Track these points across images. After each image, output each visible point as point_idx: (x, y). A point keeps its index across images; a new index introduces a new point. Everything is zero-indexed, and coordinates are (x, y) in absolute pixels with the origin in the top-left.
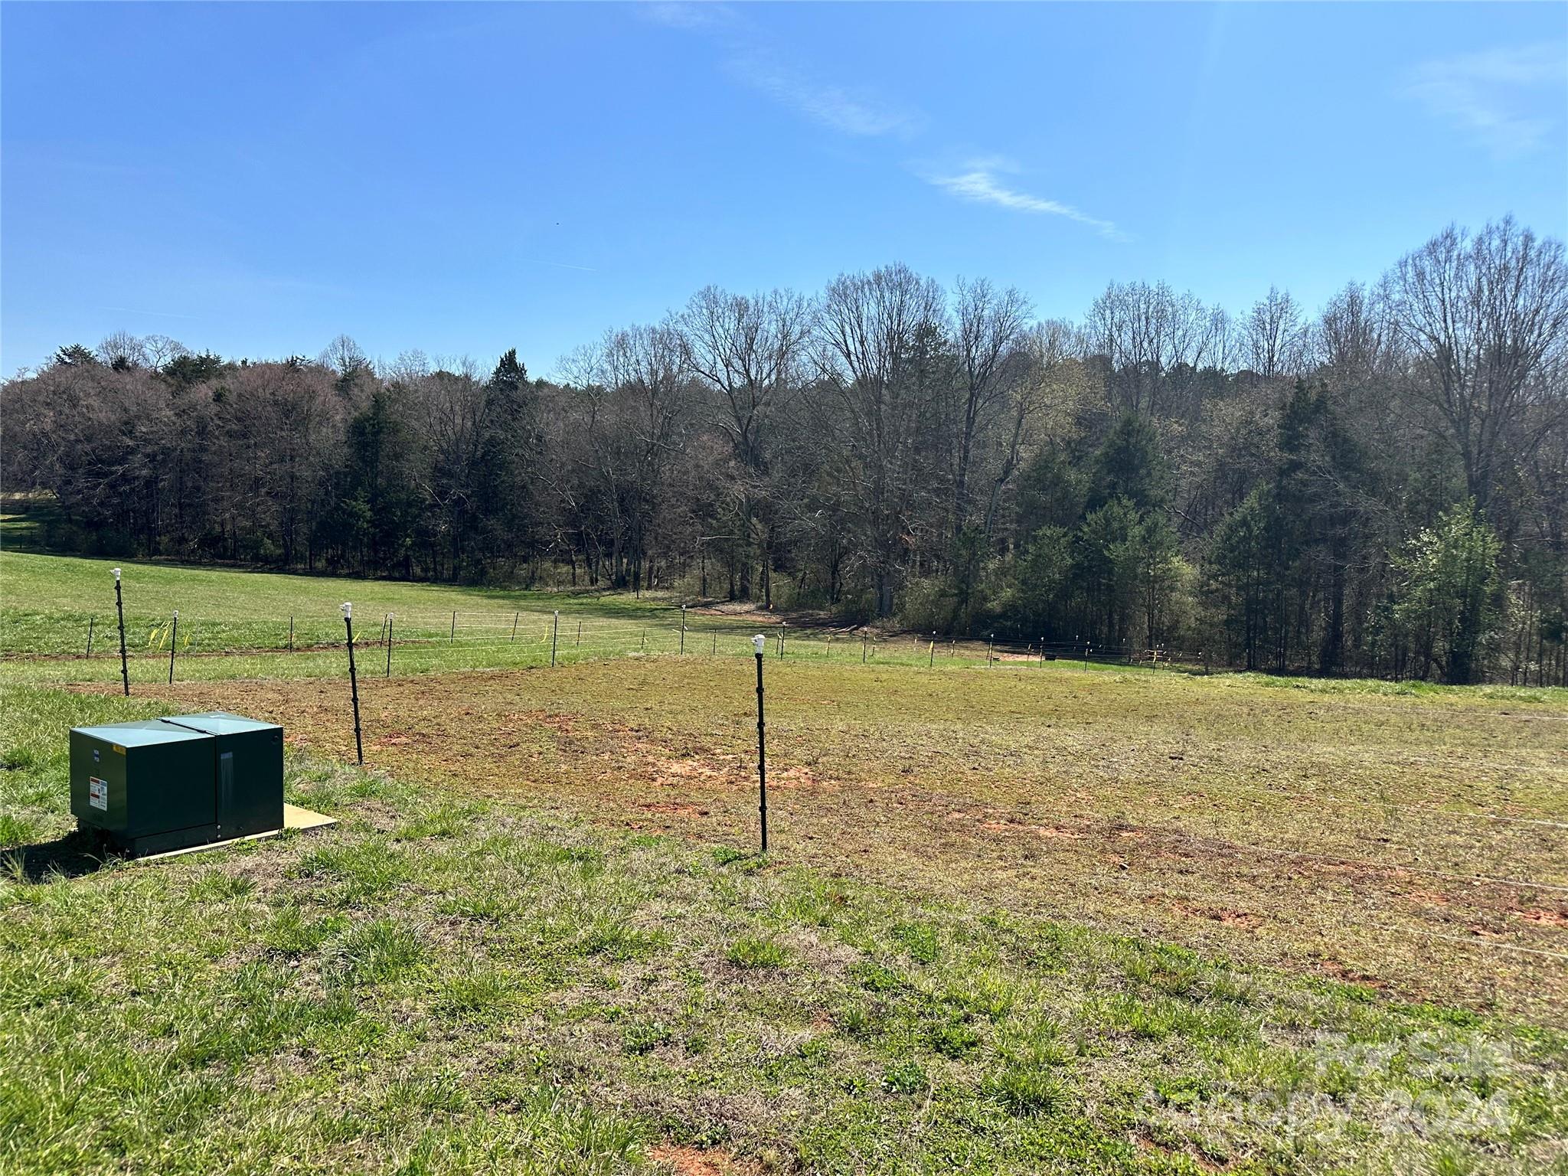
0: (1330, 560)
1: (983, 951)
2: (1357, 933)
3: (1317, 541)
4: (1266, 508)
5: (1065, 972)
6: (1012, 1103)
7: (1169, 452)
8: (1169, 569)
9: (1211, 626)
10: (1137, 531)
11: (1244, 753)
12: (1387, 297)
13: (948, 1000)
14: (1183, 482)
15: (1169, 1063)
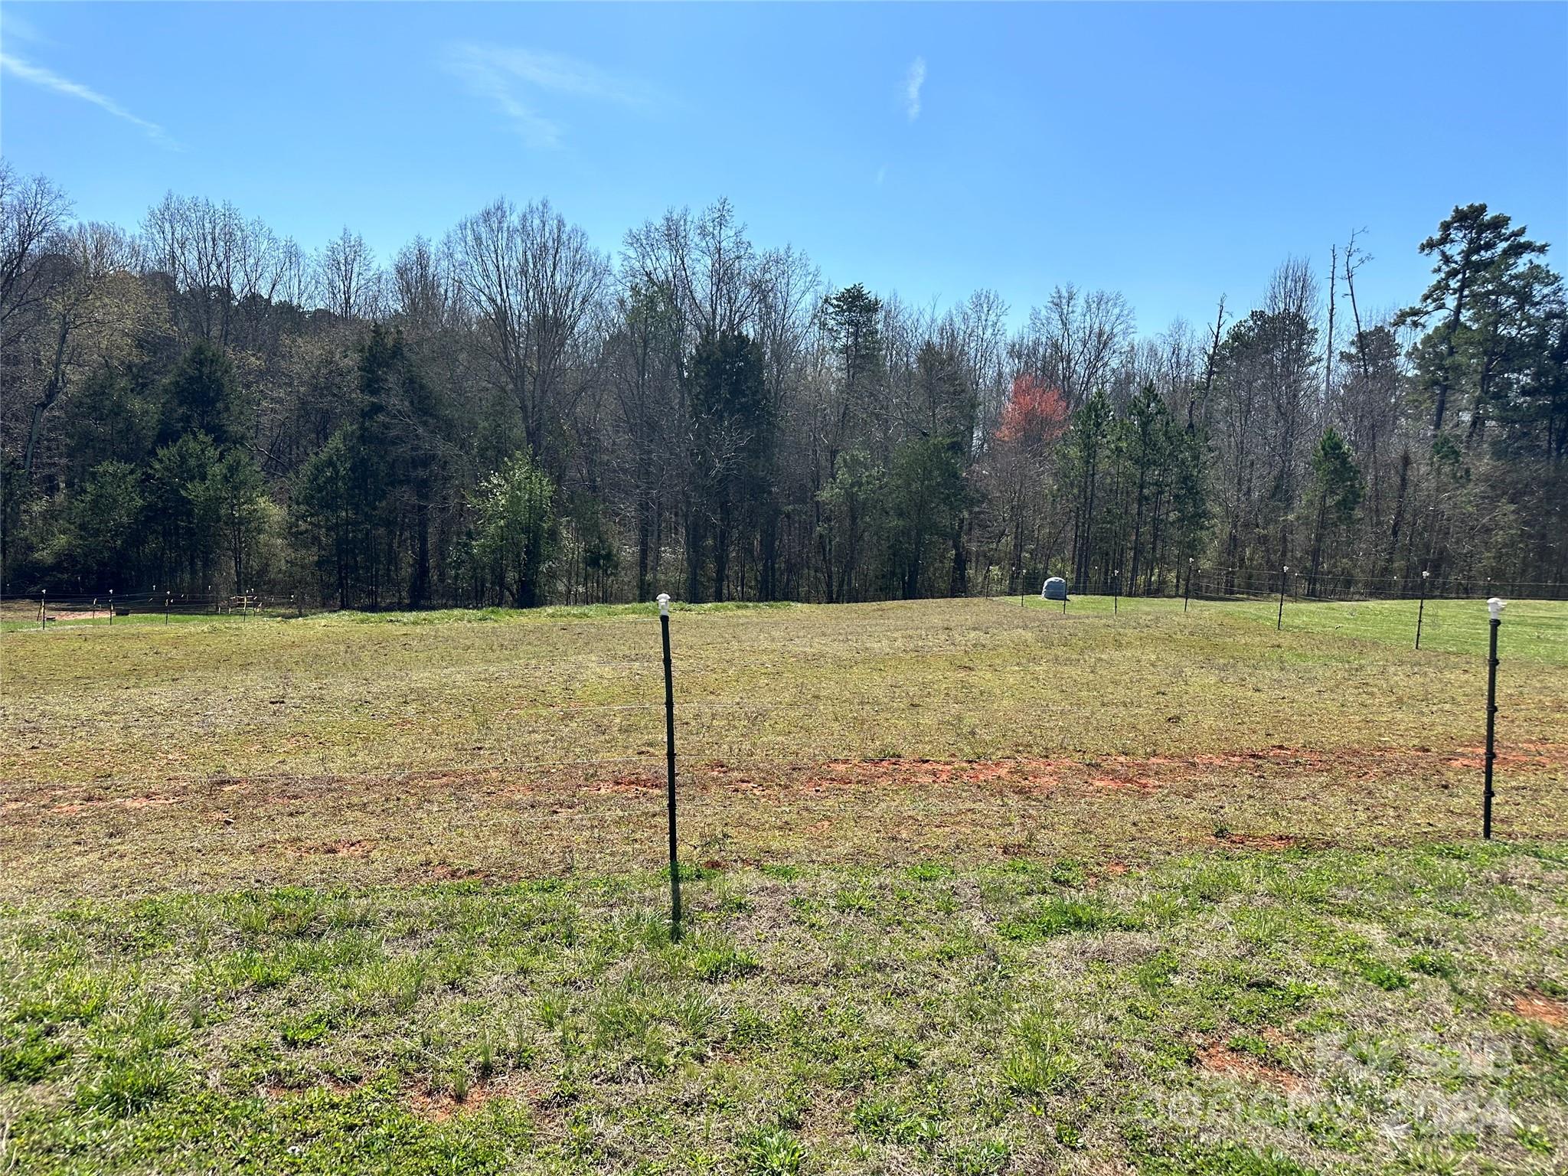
0: (414, 500)
1: (65, 951)
2: (461, 835)
3: (401, 482)
4: (350, 449)
5: (170, 946)
6: (118, 1105)
7: (248, 386)
8: (255, 510)
9: (302, 567)
10: (218, 469)
11: (345, 688)
12: (451, 255)
13: (21, 1018)
14: (264, 420)
15: (295, 1004)
